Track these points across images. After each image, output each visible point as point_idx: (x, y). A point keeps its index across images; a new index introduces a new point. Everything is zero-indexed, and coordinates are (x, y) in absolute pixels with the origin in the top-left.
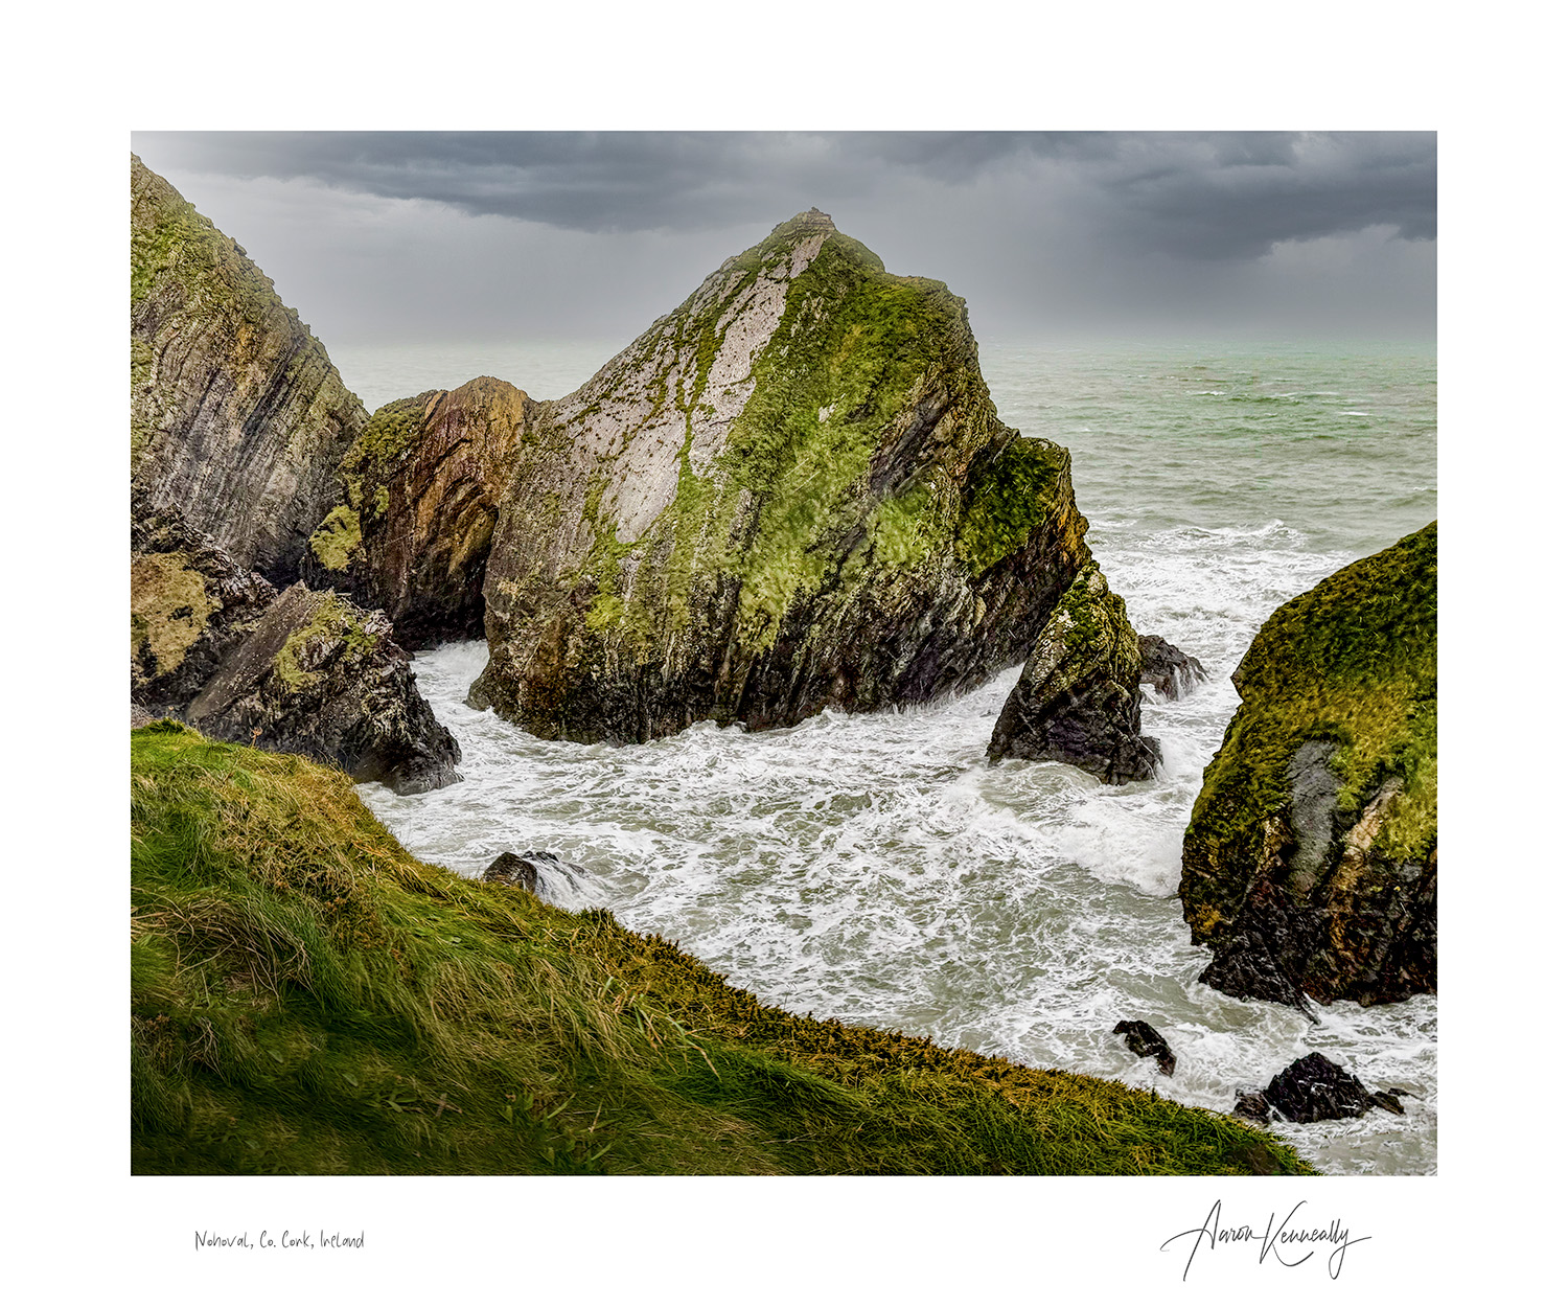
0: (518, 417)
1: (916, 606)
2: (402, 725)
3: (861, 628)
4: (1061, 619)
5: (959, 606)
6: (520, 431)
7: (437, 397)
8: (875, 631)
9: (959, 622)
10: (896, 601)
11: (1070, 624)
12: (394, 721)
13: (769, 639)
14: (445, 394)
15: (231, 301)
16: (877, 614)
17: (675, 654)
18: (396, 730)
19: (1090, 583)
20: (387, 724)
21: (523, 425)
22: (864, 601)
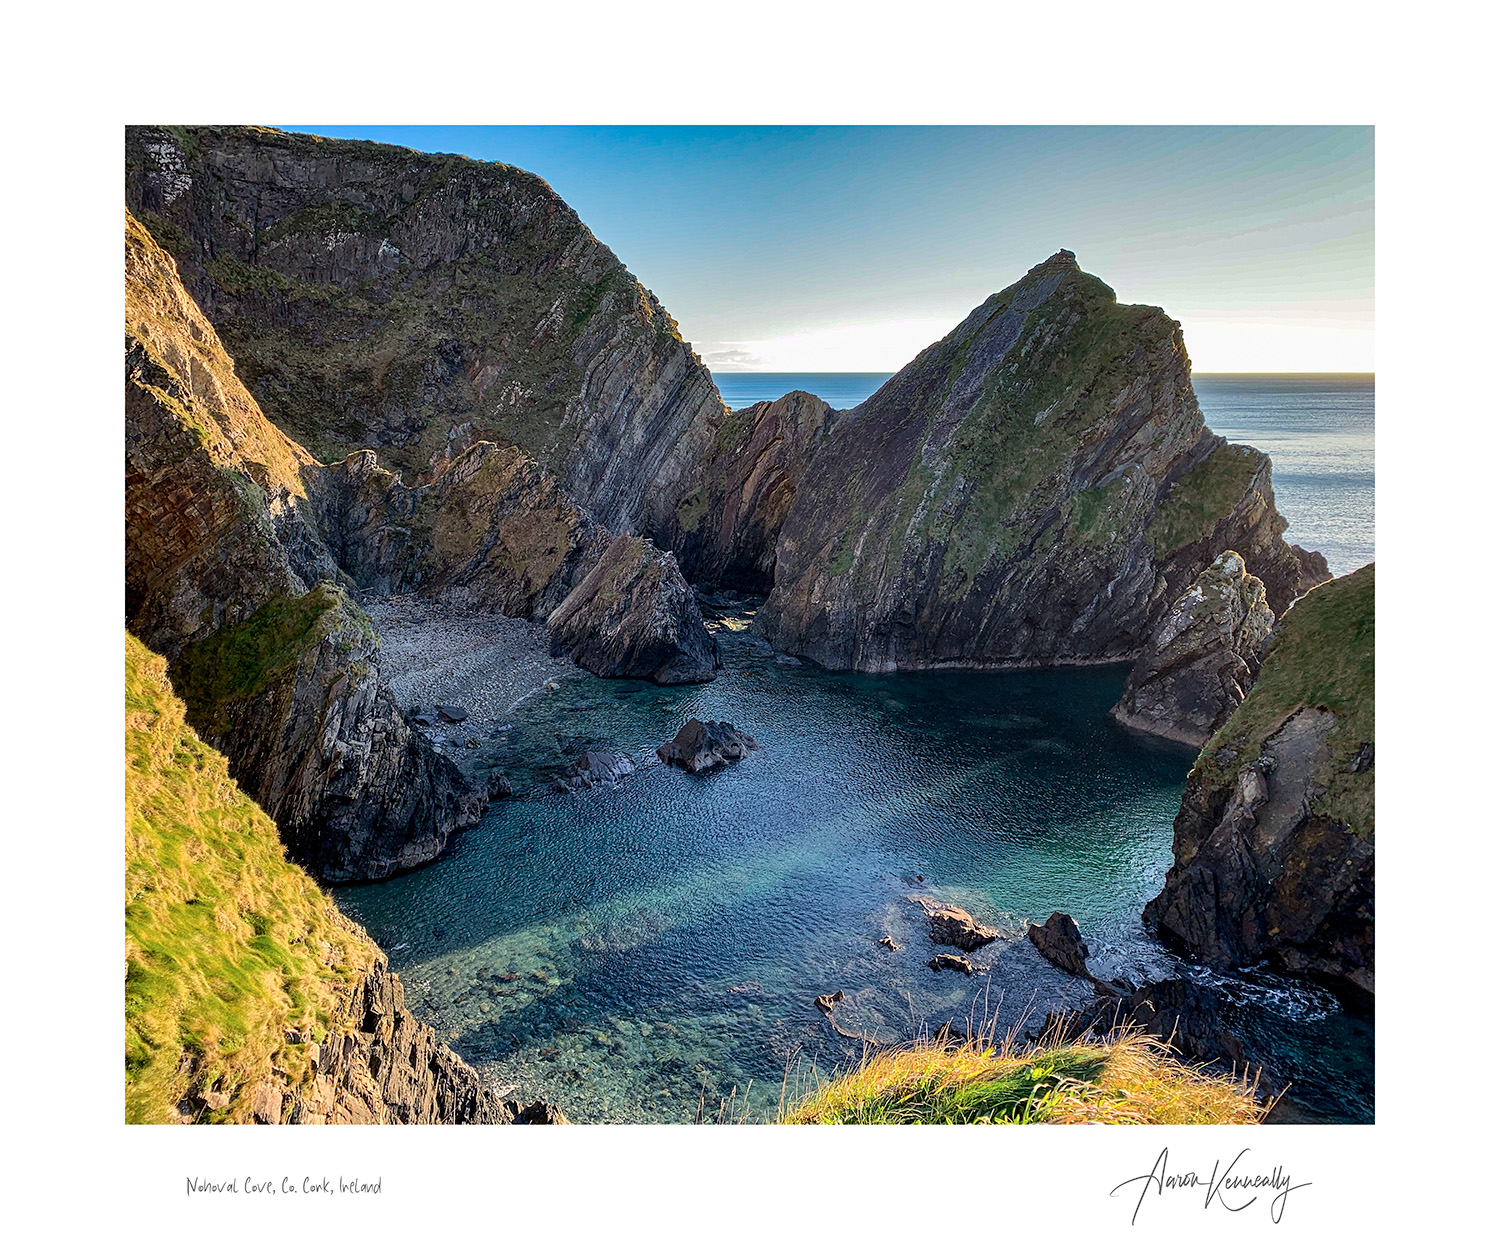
0: (820, 422)
1: (1097, 577)
2: (671, 632)
3: (1045, 591)
4: (1194, 593)
5: (1139, 581)
6: (821, 432)
7: (765, 406)
8: (1059, 593)
9: (1138, 595)
10: (1079, 572)
11: (1200, 599)
12: (666, 628)
13: (964, 593)
14: (770, 403)
15: (643, 337)
16: (1061, 581)
17: (885, 598)
18: (666, 635)
19: (1226, 565)
20: (659, 630)
21: (823, 428)
22: (1052, 571)
